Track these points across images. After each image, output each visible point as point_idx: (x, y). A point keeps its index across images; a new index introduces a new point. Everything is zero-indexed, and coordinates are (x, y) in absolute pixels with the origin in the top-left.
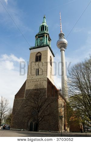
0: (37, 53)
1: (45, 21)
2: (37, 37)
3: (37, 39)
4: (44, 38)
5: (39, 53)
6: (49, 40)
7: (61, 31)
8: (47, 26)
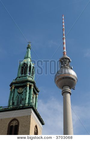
0: (10, 120)
1: (29, 55)
2: (13, 88)
3: (12, 92)
4: (25, 91)
5: (14, 119)
6: (35, 93)
7: (64, 52)
8: (32, 65)
